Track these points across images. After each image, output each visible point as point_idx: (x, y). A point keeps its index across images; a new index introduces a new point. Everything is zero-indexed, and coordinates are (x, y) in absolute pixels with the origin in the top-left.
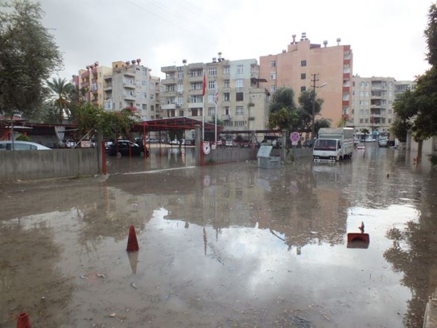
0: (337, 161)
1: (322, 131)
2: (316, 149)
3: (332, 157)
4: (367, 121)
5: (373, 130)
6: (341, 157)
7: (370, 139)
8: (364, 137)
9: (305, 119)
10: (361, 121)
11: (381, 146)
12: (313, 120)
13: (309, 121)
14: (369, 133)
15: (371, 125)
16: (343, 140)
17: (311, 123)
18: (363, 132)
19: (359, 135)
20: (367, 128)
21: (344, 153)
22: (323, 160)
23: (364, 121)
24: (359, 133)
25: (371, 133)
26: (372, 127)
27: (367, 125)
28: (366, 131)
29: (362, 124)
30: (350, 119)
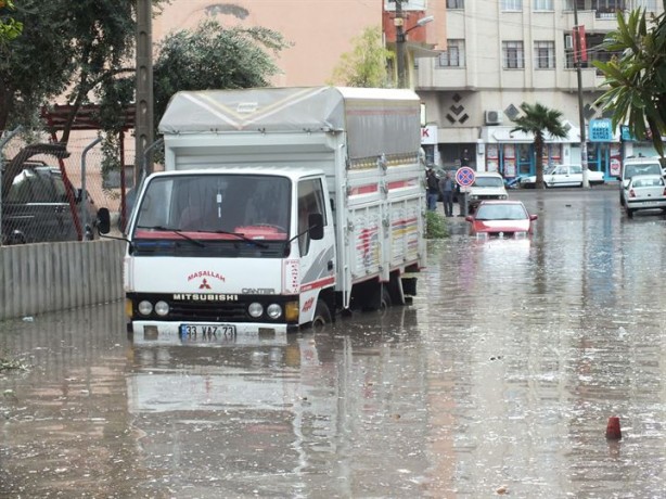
0: (296, 329)
1: (188, 110)
2: (144, 248)
3: (266, 300)
4: (544, 53)
5: (585, 113)
6: (329, 298)
7: (569, 168)
8: (534, 156)
9: (84, 29)
10: (512, 54)
11: (632, 214)
12: (145, 35)
13: (116, 40)
14: (560, 132)
15: (569, 79)
16: (336, 175)
17: (129, 62)
18: (523, 125)
19: (501, 147)
20: (550, 103)
21: (354, 269)
22: (200, 326)
23: (530, 56)
24: (502, 134)
25: (574, 135)
26: (579, 94)
27: (546, 78)
28: (541, 119)
29: (513, 78)
30: (436, 38)
